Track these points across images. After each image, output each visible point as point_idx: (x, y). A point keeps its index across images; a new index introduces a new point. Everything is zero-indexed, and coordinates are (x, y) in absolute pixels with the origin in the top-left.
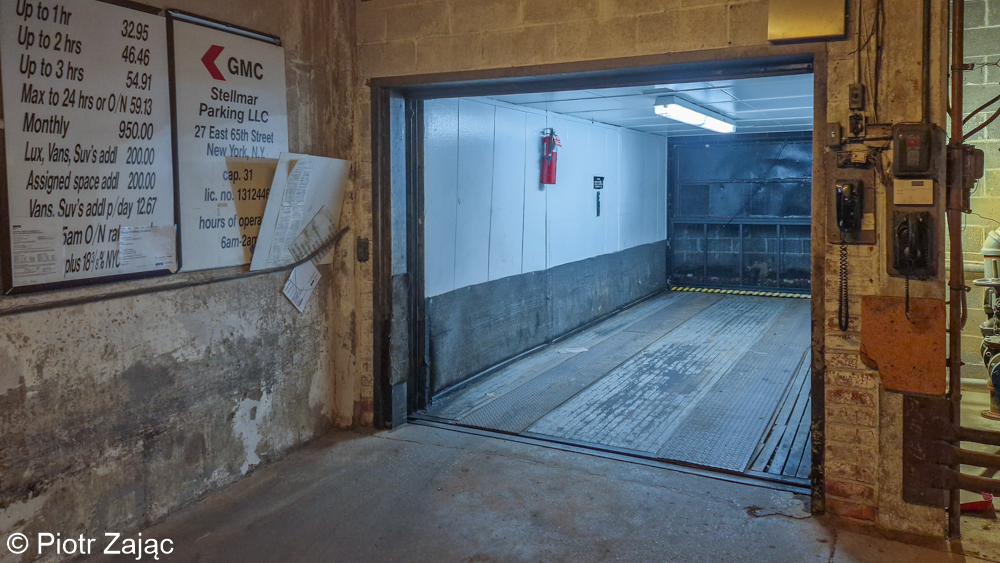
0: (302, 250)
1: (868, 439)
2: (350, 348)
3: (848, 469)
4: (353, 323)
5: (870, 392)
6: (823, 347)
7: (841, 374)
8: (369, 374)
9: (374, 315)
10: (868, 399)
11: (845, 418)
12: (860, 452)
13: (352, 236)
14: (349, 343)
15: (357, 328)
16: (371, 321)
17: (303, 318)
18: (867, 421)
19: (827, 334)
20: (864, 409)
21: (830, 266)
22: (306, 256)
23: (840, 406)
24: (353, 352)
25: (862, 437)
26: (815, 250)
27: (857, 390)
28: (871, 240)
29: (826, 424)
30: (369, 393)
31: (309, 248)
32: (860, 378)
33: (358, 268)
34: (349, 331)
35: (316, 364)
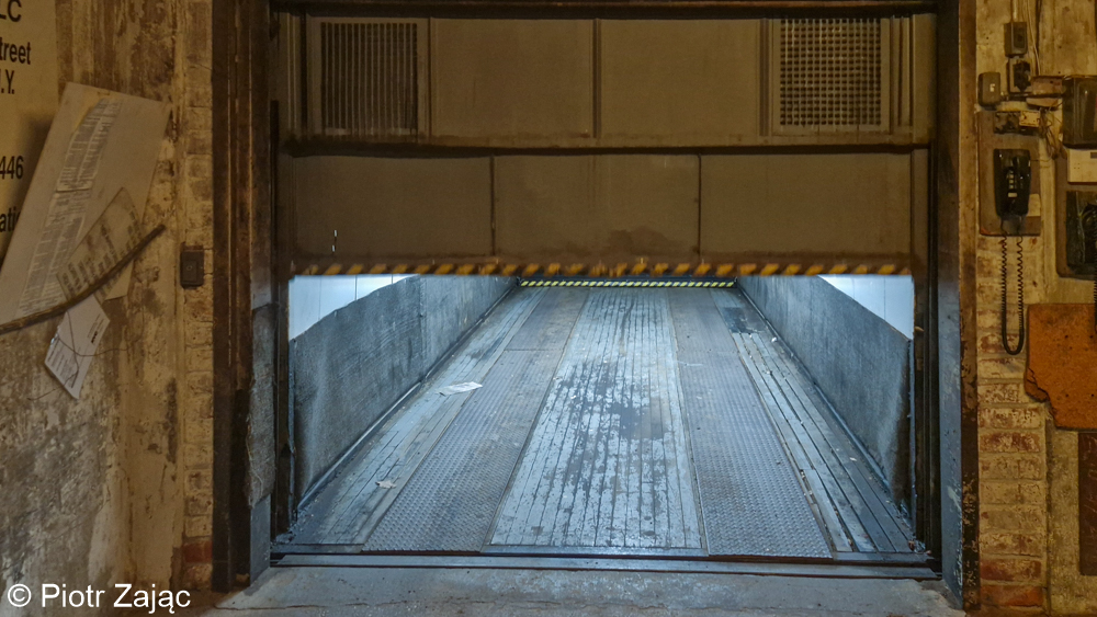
0: (80, 276)
1: (1034, 496)
2: (166, 452)
3: (1009, 541)
4: (172, 403)
5: (1034, 432)
6: (976, 377)
7: (998, 412)
8: (205, 493)
9: (216, 384)
10: (1033, 442)
11: (1004, 471)
12: (1024, 514)
13: (171, 242)
14: (164, 443)
15: (180, 411)
16: (208, 397)
17: (78, 409)
18: (1030, 472)
19: (979, 359)
20: (1028, 457)
21: (983, 266)
22: (85, 286)
23: (997, 456)
24: (172, 457)
25: (1026, 495)
26: (964, 245)
27: (1018, 431)
28: (1033, 229)
29: (980, 483)
30: (203, 528)
31: (93, 271)
32: (1023, 415)
33: (181, 301)
34: (162, 419)
35: (101, 493)
